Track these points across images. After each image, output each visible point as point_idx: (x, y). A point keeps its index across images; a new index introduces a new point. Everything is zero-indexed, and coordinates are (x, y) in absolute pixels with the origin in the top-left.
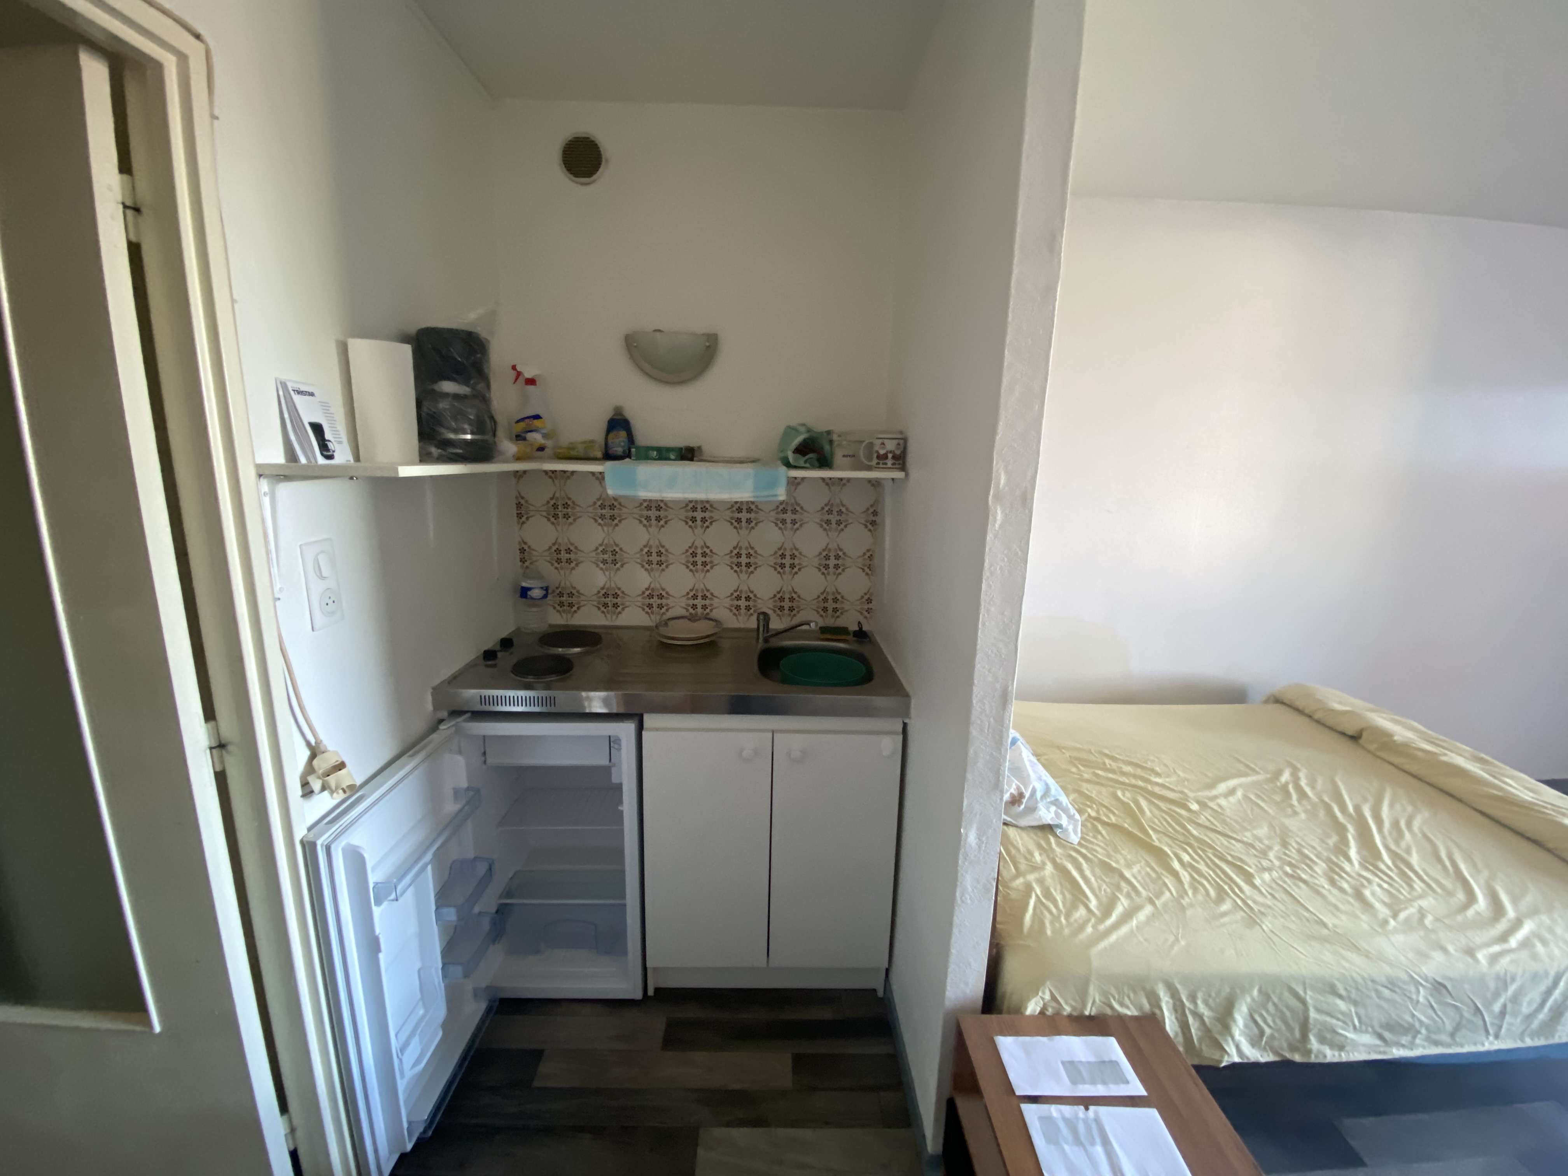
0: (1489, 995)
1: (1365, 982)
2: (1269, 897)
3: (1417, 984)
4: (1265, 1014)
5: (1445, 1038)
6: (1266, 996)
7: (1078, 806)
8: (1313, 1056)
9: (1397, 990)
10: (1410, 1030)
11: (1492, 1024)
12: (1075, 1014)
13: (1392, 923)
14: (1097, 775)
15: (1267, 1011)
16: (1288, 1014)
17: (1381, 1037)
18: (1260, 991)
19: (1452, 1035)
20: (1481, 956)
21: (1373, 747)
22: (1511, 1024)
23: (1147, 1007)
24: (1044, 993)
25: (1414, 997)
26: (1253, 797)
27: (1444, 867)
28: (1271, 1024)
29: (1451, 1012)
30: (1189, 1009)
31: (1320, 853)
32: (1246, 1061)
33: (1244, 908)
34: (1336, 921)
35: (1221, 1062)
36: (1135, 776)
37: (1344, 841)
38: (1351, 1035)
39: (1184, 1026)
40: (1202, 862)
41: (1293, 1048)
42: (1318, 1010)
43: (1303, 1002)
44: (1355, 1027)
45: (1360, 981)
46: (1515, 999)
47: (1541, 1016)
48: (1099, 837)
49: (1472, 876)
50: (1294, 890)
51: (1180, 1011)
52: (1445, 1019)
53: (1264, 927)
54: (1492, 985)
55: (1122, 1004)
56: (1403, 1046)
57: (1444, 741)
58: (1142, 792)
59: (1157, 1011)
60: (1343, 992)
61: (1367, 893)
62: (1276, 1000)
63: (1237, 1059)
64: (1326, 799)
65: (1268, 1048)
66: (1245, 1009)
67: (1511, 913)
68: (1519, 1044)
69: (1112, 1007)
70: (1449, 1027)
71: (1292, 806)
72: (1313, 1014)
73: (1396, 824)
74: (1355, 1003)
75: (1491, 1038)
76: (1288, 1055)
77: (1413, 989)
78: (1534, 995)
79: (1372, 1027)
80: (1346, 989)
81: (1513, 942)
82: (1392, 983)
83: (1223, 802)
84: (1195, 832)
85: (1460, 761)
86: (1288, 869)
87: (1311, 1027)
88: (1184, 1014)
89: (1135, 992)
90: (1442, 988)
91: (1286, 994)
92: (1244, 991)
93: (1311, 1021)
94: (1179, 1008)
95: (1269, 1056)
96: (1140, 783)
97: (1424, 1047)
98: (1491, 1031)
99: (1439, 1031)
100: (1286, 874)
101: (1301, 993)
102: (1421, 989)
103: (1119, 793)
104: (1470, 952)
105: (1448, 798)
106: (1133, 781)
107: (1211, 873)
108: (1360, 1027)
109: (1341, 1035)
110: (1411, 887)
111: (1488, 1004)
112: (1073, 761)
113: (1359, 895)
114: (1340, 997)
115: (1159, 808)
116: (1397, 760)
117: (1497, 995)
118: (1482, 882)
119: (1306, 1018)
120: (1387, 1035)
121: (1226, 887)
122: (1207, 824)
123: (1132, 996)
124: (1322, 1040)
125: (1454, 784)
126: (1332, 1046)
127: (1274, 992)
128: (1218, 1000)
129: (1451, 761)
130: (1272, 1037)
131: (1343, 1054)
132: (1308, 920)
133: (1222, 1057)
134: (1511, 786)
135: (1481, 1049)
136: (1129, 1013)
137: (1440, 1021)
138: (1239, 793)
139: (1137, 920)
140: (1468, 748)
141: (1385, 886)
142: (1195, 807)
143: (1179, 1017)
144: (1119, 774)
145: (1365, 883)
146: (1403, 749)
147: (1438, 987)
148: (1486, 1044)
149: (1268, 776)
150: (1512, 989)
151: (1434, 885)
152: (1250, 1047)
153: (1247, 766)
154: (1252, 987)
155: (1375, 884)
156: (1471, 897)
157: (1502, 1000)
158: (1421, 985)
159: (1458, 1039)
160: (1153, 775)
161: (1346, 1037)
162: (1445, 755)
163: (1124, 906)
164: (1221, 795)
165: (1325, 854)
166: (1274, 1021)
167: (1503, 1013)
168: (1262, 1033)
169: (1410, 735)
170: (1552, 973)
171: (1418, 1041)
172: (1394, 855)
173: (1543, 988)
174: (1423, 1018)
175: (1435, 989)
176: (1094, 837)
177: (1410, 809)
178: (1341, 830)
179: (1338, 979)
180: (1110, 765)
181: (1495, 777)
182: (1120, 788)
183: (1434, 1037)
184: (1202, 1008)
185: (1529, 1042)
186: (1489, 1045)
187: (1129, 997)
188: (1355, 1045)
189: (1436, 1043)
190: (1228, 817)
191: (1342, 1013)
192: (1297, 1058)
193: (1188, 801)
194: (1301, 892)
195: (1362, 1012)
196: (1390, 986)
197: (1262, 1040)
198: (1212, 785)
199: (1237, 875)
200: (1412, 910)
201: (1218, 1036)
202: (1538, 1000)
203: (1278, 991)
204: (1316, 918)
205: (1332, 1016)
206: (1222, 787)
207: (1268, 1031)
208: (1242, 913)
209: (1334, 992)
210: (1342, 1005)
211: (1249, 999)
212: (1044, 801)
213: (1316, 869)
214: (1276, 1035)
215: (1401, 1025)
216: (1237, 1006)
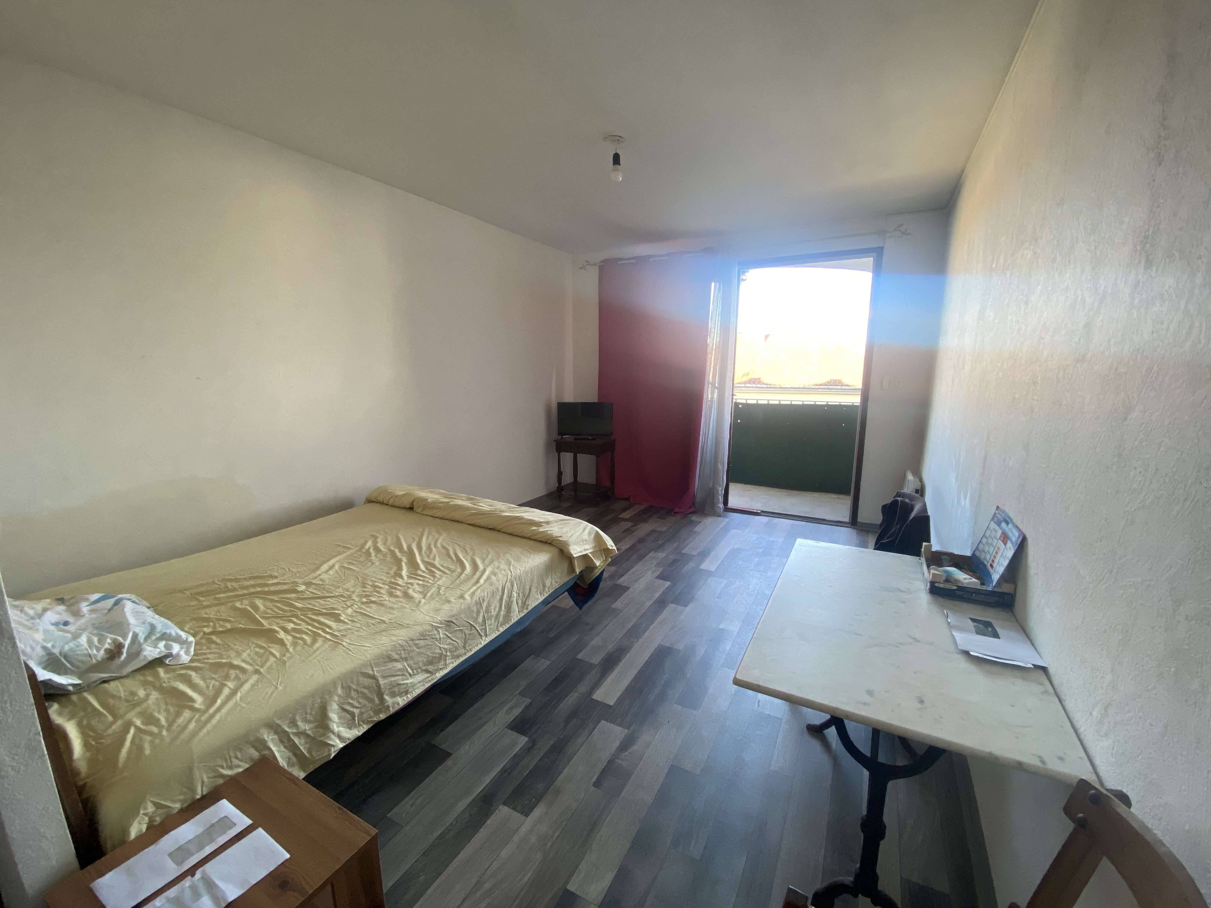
0: (475, 615)
1: (407, 643)
2: (350, 622)
3: (437, 628)
4: (351, 701)
5: (462, 651)
6: (347, 689)
7: (193, 630)
8: (391, 709)
9: (428, 638)
10: (441, 657)
11: (481, 630)
12: (185, 805)
13: (423, 601)
14: (216, 599)
15: (352, 698)
16: (366, 691)
17: (427, 671)
18: (343, 687)
19: (464, 647)
20: (467, 596)
21: (419, 510)
22: (490, 625)
23: (255, 754)
24: (145, 809)
25: (438, 637)
26: (346, 565)
27: (451, 558)
28: (357, 705)
29: (459, 635)
30: (292, 733)
31: (385, 581)
32: (348, 742)
33: (332, 639)
34: (391, 616)
35: (330, 755)
36: (254, 586)
37: (400, 568)
38: (410, 681)
39: (293, 748)
40: (303, 623)
41: (377, 712)
42: (384, 677)
43: (373, 677)
44: (410, 675)
45: (405, 644)
46: (488, 611)
47: (502, 613)
48: (213, 646)
49: (464, 558)
50: (366, 611)
51: (285, 740)
52: (457, 641)
53: (344, 644)
54: (475, 609)
55: (231, 768)
56: (441, 669)
57: (453, 495)
58: (259, 595)
59: (266, 752)
60: (397, 657)
61: (410, 591)
62: (354, 687)
63: (341, 745)
64: (392, 548)
65: (361, 723)
66: (335, 706)
67: (481, 567)
68: (498, 633)
69: (222, 776)
70: (461, 644)
71: (371, 561)
72: (382, 682)
73: (429, 548)
74: (406, 659)
75: (483, 638)
76: (376, 719)
77: (435, 632)
78: (495, 603)
79: (420, 668)
80: (397, 654)
81: (482, 581)
82: (423, 636)
83: (324, 576)
84: (300, 605)
85: (460, 502)
86: (364, 600)
87: (384, 690)
88: (290, 740)
89: (241, 750)
90: (450, 623)
91: (361, 679)
92: (330, 693)
93: (382, 687)
94: (285, 739)
95: (363, 727)
96: (259, 589)
97: (452, 663)
98: (483, 634)
99: (457, 649)
100: (363, 603)
101: (371, 672)
102: (439, 630)
103: (238, 605)
104: (462, 597)
105: (456, 523)
106: (252, 590)
107: (310, 627)
108: (413, 672)
109: (404, 684)
110: (434, 577)
111: (476, 620)
112: (193, 597)
113: (406, 595)
114: (396, 660)
115: (272, 601)
116: (430, 513)
117: (478, 612)
118: (469, 559)
119: (379, 686)
120: (430, 668)
121: (320, 632)
122: (312, 595)
123: (239, 755)
124: (393, 695)
125: (457, 515)
126: (400, 695)
127: (352, 682)
128: (314, 713)
129: (456, 503)
130: (361, 714)
131: (409, 696)
132: (373, 624)
133: (330, 750)
134: (482, 506)
135: (480, 646)
136: (241, 770)
137: (456, 643)
138: (337, 567)
139: (241, 692)
140: (464, 495)
141: (421, 582)
142: (302, 588)
143: (286, 745)
144: (239, 590)
145: (410, 586)
146: (433, 506)
147: (449, 624)
148: (482, 642)
149: (358, 548)
150: (485, 605)
151: (446, 571)
152: (348, 730)
153: (344, 547)
154: (336, 688)
155: (415, 584)
156: (463, 567)
157: (482, 614)
158: (439, 627)
159: (468, 648)
160: (271, 579)
161: (407, 684)
162: (452, 501)
163: (230, 688)
164: (323, 573)
165: (388, 580)
166: (359, 702)
167: (484, 621)
168: (353, 715)
169: (436, 496)
170: (500, 588)
171: (448, 662)
172: (426, 563)
173: (498, 597)
174: (446, 646)
175: (447, 626)
176: (209, 648)
177: (437, 536)
178: (398, 562)
179: (391, 651)
180: (232, 586)
181: (475, 505)
182: (237, 601)
183: (455, 654)
184: (303, 726)
185: (502, 630)
186: (485, 641)
187: (237, 758)
188: (413, 685)
189: (458, 657)
190: (328, 585)
191: (400, 670)
192: (382, 716)
193: (298, 586)
194: (372, 610)
195: (411, 662)
196: (422, 638)
197: (355, 720)
198: (318, 568)
199: (328, 620)
200: (434, 590)
201: (322, 739)
202: (498, 605)
203: (355, 681)
204: (378, 620)
205: (394, 676)
206: (325, 567)
207: (356, 711)
208: (330, 643)
209: (392, 660)
210: (399, 665)
211: (336, 698)
212: (149, 641)
213: (382, 591)
214: (363, 710)
215: (435, 658)
216: (329, 708)
